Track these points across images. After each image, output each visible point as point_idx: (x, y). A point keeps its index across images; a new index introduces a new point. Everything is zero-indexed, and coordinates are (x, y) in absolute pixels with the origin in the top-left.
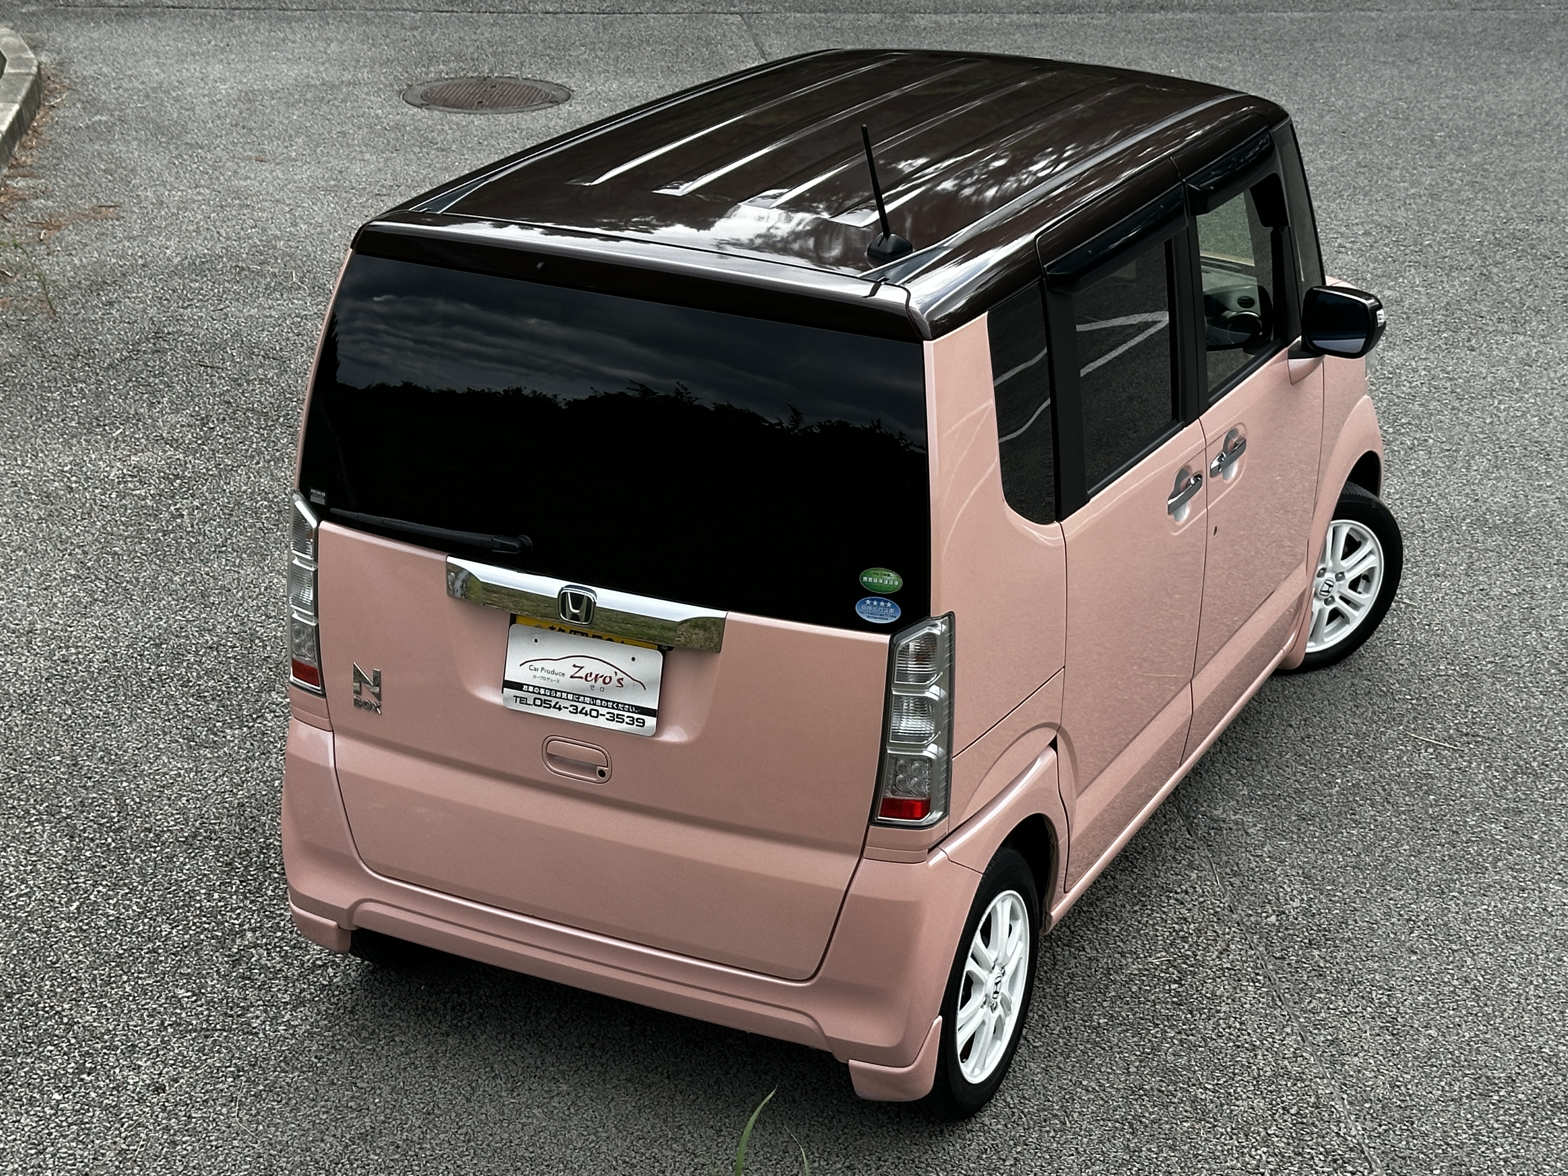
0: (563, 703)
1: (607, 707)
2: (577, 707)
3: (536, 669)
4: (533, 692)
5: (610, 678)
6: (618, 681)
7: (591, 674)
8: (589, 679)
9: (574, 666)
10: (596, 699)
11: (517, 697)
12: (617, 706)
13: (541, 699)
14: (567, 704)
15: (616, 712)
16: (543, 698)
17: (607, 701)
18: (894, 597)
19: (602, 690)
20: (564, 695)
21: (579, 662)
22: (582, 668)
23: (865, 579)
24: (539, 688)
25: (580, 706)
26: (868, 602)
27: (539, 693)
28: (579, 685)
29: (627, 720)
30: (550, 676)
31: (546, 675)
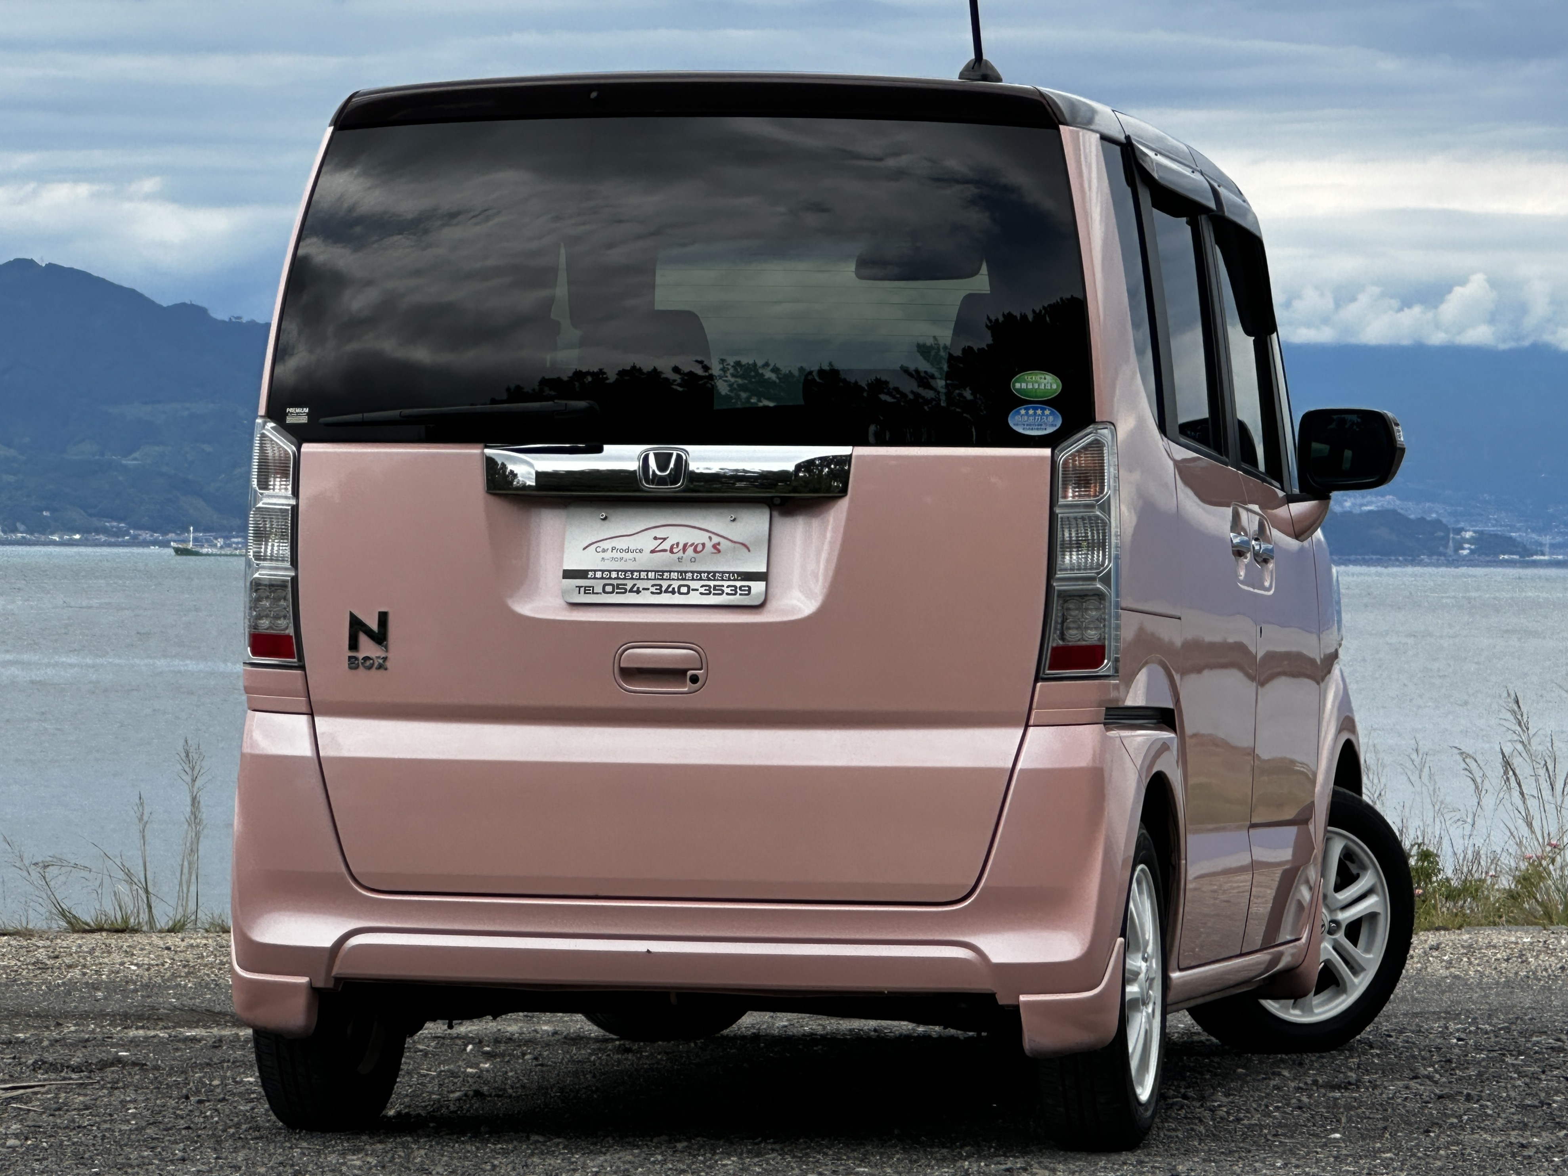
0: (641, 584)
1: (701, 579)
2: (661, 586)
3: (604, 551)
4: (602, 578)
5: (704, 545)
6: (714, 546)
7: (678, 544)
8: (675, 550)
9: (655, 538)
10: (686, 572)
11: (580, 587)
12: (714, 576)
13: (613, 585)
14: (648, 584)
15: (712, 583)
16: (615, 582)
17: (700, 572)
18: (1053, 403)
19: (693, 560)
20: (643, 575)
21: (660, 533)
22: (665, 539)
23: (1018, 385)
24: (610, 571)
25: (665, 584)
26: (1023, 412)
27: (610, 578)
28: (662, 560)
29: (728, 590)
30: (624, 555)
31: (619, 555)
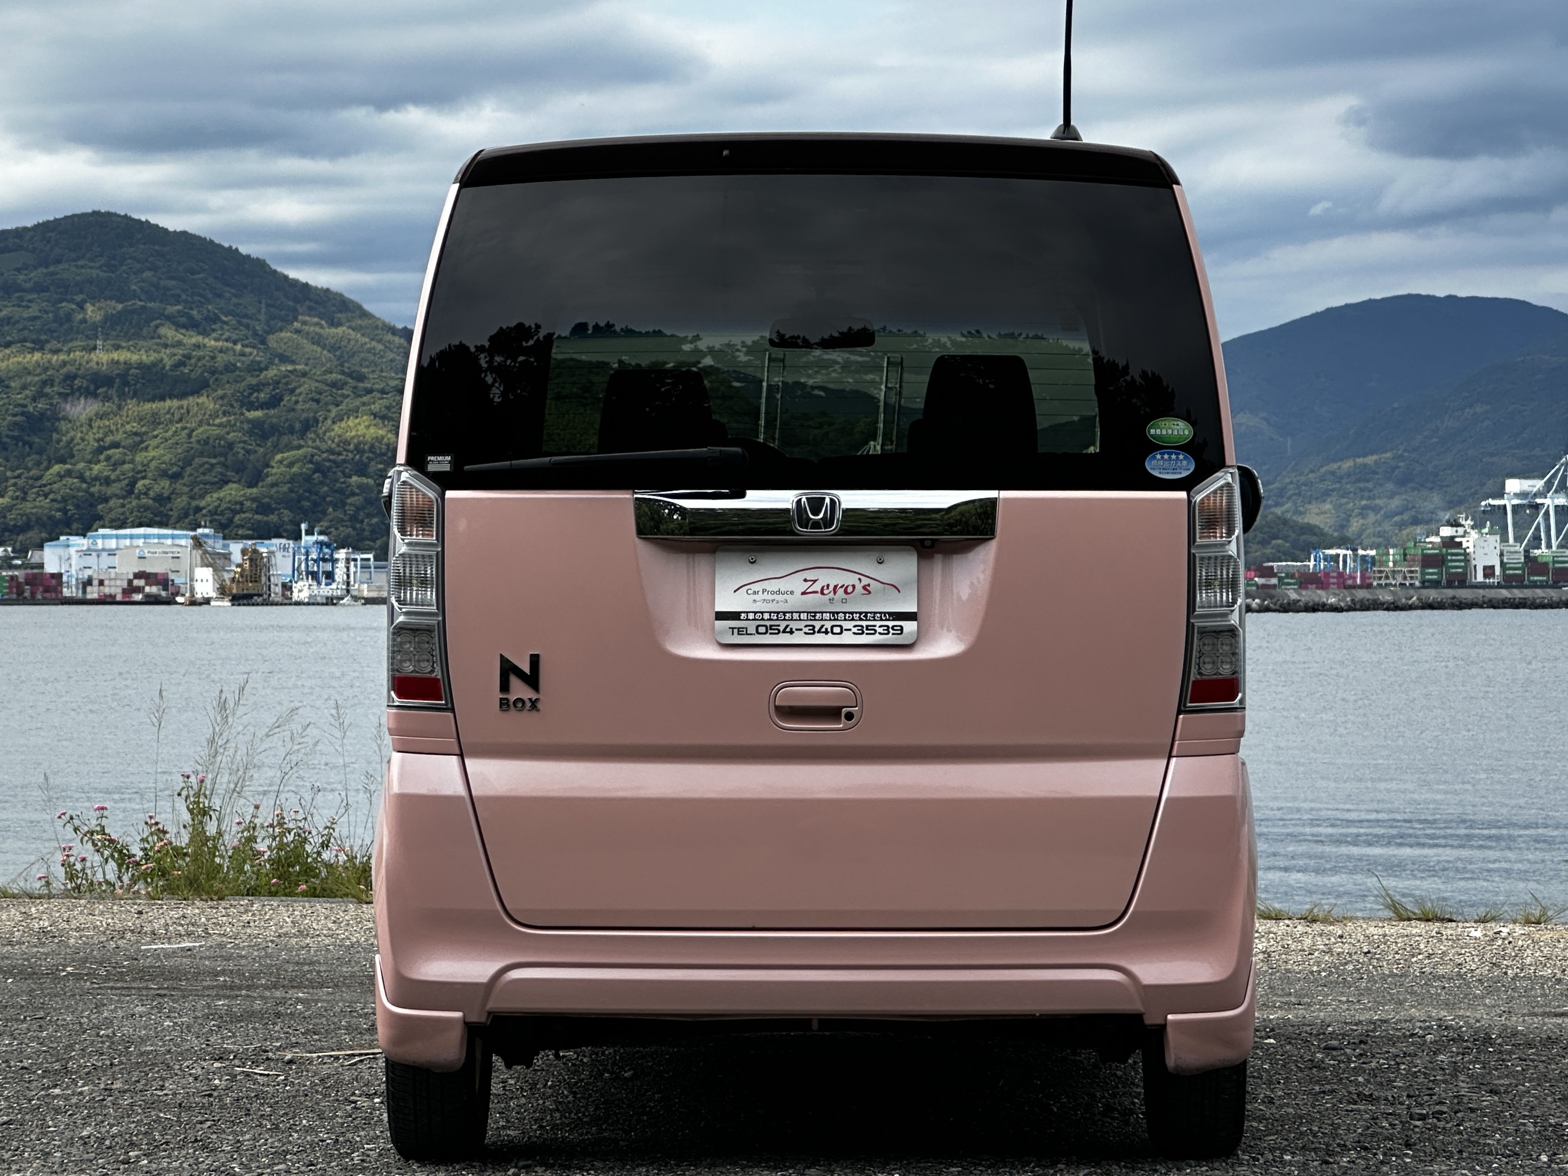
0: (794, 625)
1: (853, 619)
2: (814, 627)
3: (755, 593)
4: (755, 619)
5: (854, 586)
6: (864, 588)
7: (828, 586)
8: (826, 592)
9: (805, 580)
10: (838, 613)
11: (733, 628)
12: (866, 616)
13: (766, 626)
14: (801, 625)
15: (864, 623)
16: (768, 623)
17: (852, 613)
18: (1188, 448)
19: (844, 601)
20: (796, 616)
21: (810, 575)
22: (815, 581)
23: (1152, 431)
24: (762, 613)
25: (818, 625)
26: (1159, 456)
27: (763, 619)
28: (813, 602)
29: (881, 630)
30: (775, 597)
31: (771, 597)
